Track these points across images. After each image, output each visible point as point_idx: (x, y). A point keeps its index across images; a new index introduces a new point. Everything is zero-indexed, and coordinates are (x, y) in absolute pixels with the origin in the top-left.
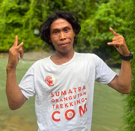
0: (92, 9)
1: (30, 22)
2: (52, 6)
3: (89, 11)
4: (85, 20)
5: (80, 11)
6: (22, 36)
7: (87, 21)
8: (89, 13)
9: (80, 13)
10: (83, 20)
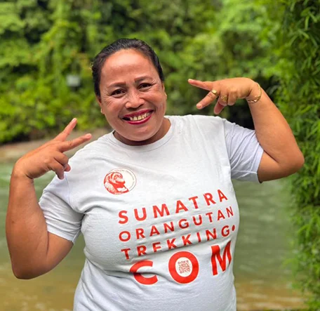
0: (206, 9)
1: (57, 57)
2: (108, 14)
3: (198, 14)
4: (193, 36)
5: (176, 16)
6: (36, 95)
7: (200, 38)
8: (199, 18)
9: (179, 22)
10: (188, 39)
